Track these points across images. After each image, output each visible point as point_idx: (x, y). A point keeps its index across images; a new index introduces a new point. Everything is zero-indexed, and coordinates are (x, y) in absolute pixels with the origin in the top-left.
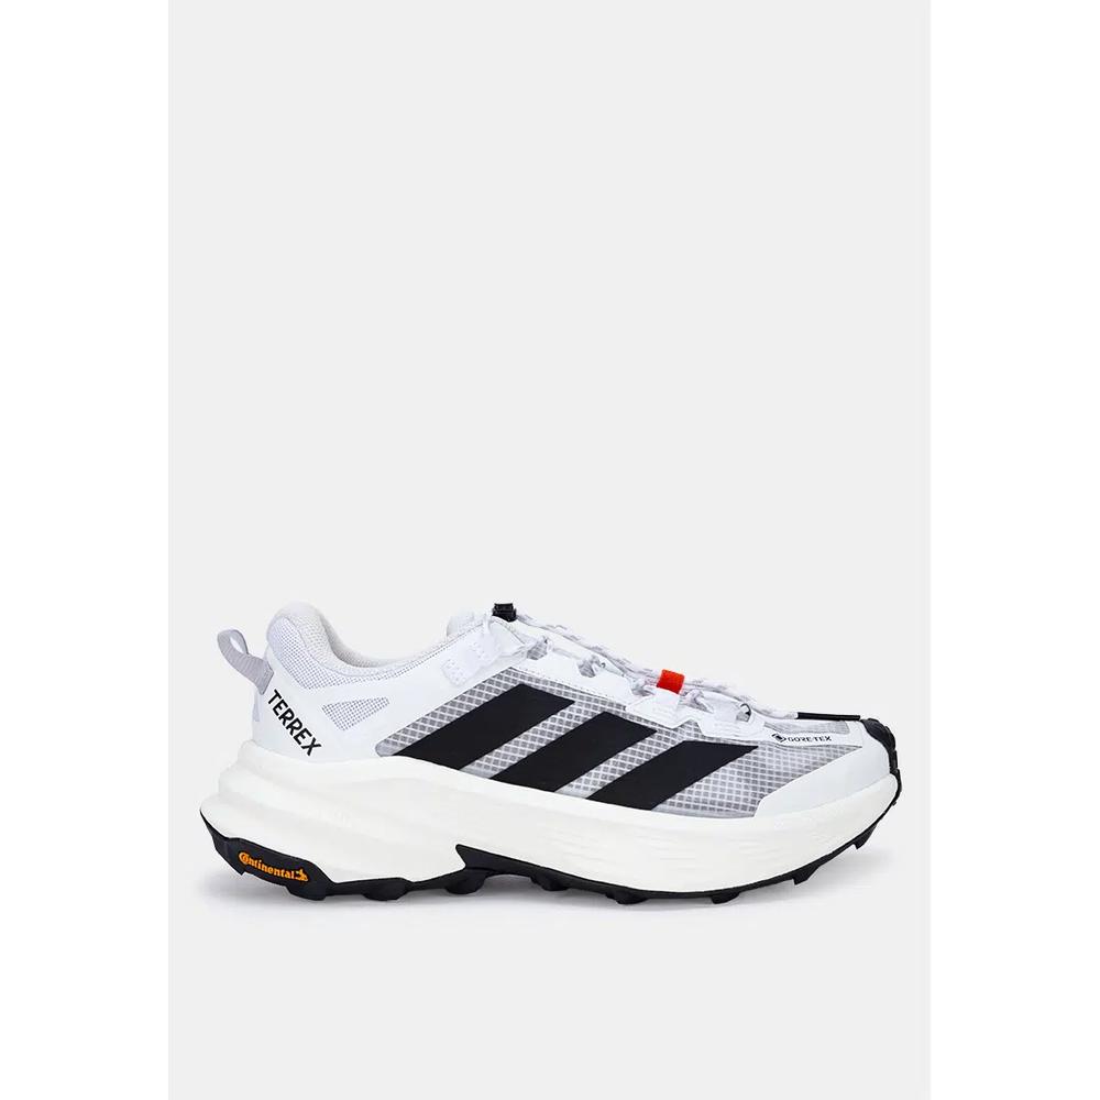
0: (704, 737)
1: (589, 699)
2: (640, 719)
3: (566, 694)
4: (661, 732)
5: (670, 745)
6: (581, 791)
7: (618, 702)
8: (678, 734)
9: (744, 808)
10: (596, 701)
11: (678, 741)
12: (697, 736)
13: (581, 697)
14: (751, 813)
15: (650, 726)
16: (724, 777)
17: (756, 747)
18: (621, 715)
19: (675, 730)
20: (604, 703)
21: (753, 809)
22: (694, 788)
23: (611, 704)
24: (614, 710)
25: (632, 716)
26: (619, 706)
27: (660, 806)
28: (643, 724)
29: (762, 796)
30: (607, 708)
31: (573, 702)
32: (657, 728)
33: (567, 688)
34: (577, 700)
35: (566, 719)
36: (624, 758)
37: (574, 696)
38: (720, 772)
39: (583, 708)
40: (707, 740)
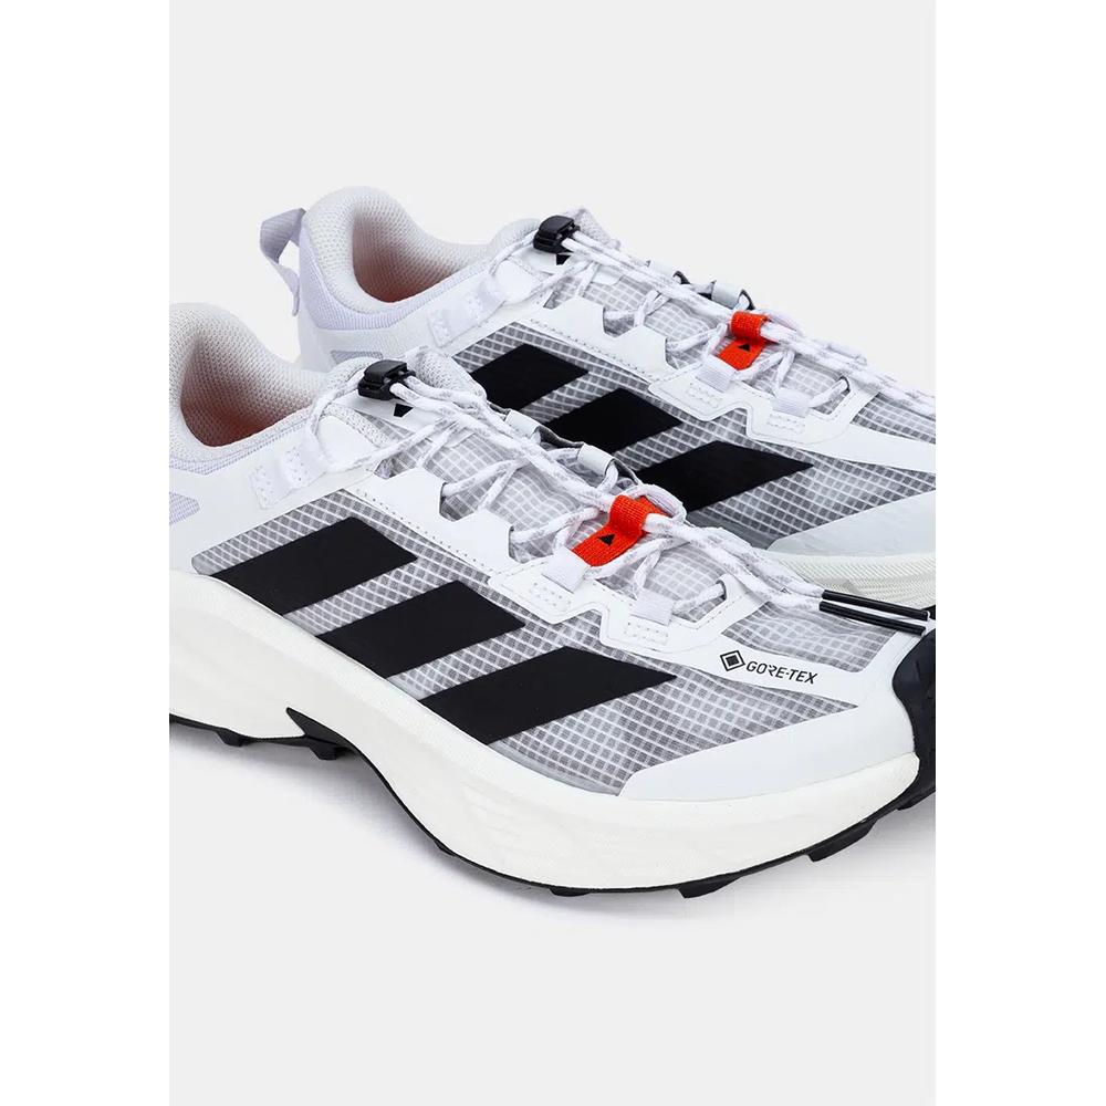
0: (599, 645)
1: (439, 557)
2: (506, 600)
3: (410, 543)
4: (532, 626)
5: (540, 651)
6: (413, 689)
7: (480, 569)
8: (560, 634)
9: (606, 780)
10: (449, 562)
11: (556, 645)
12: (589, 641)
13: (429, 554)
14: (615, 789)
15: (518, 614)
16: (597, 723)
17: (671, 678)
18: (479, 591)
19: (558, 626)
20: (459, 566)
21: (619, 785)
22: (547, 730)
23: (469, 571)
24: (471, 580)
25: (496, 595)
26: (480, 576)
27: (499, 743)
28: (508, 609)
29: (638, 768)
30: (462, 575)
31: (413, 558)
32: (528, 619)
33: (414, 534)
34: (421, 556)
35: (401, 583)
36: (469, 658)
37: (420, 549)
38: (592, 713)
39: (428, 571)
40: (601, 653)
